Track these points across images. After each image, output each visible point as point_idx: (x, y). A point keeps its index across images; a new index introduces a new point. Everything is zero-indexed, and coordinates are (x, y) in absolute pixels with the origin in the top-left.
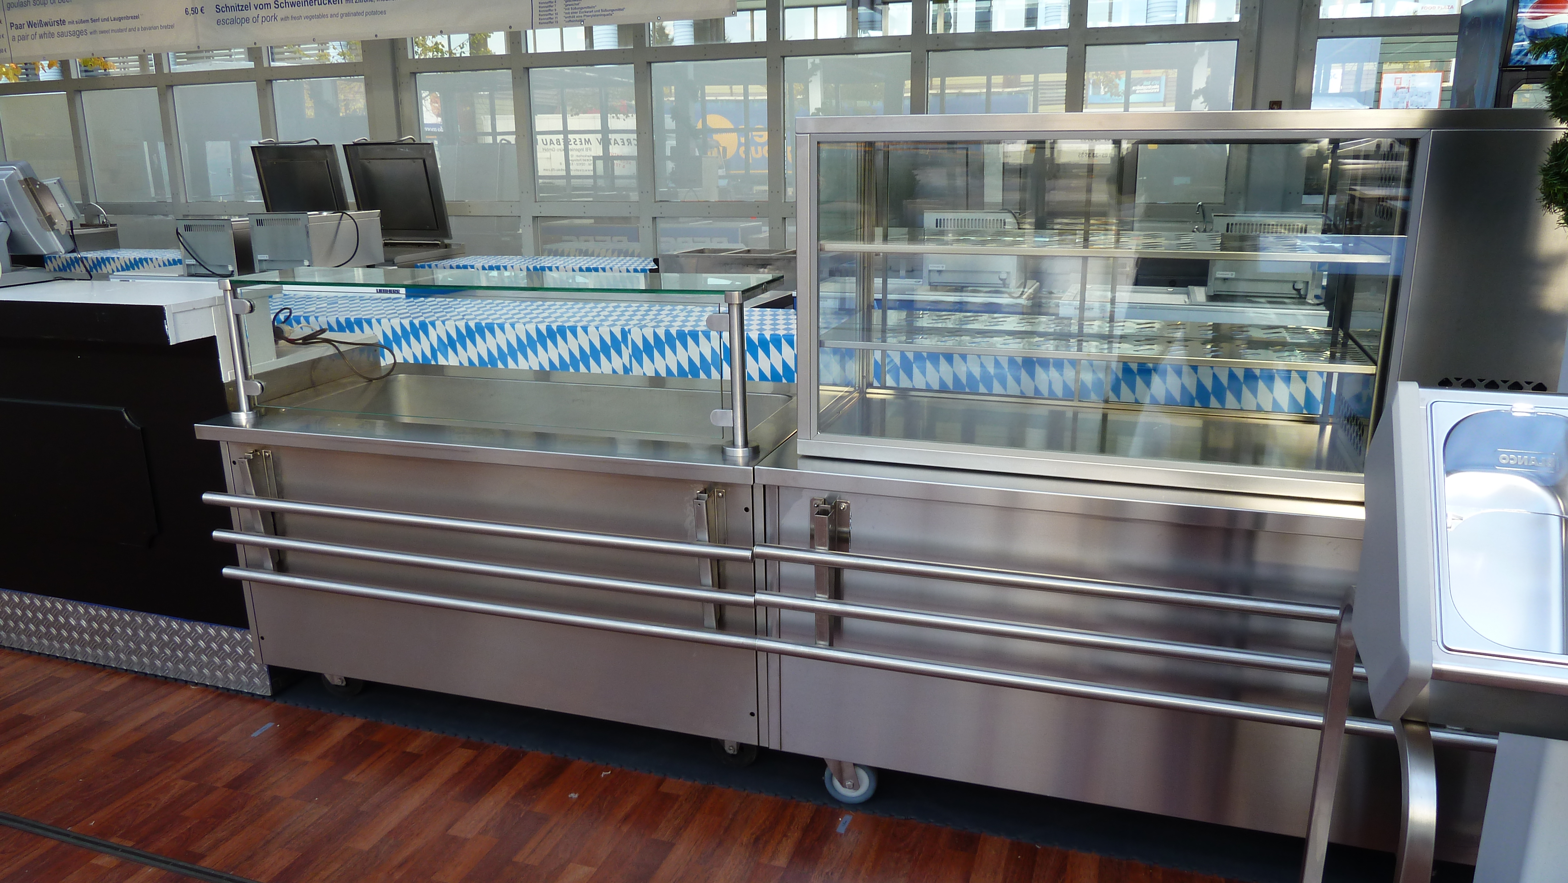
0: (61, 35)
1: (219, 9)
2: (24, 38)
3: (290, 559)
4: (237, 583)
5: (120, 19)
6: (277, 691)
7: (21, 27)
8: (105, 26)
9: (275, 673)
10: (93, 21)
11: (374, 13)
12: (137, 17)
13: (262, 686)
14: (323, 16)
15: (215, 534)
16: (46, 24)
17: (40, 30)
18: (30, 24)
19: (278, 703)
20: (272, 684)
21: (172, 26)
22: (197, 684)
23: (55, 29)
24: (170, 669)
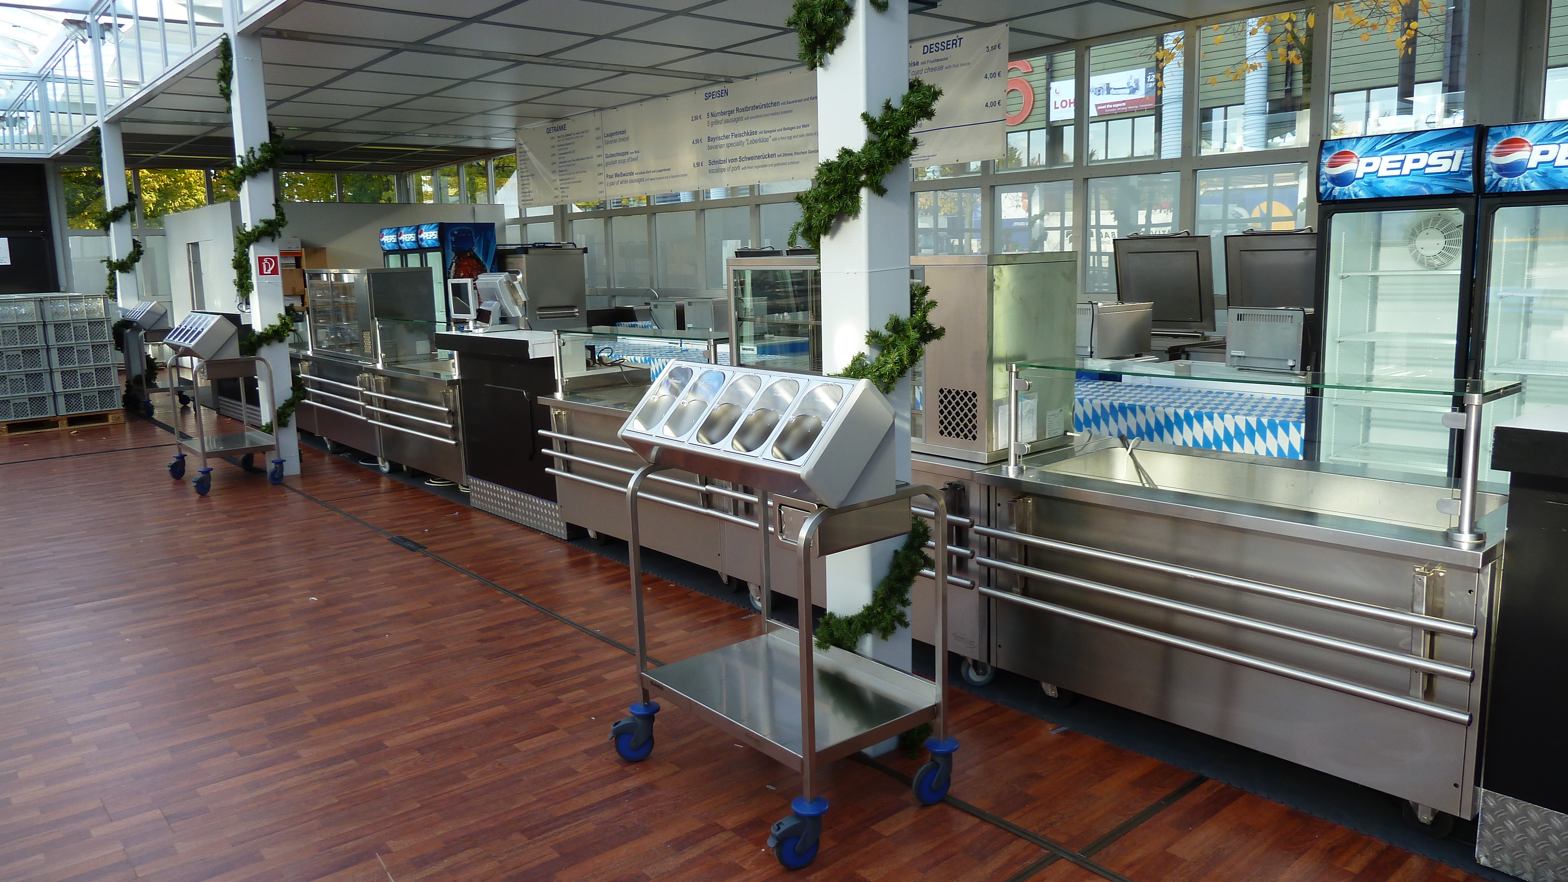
0: (632, 181)
1: (711, 163)
2: (612, 184)
3: (573, 467)
4: (553, 476)
5: (661, 171)
6: (571, 539)
7: (611, 177)
8: (653, 175)
9: (570, 527)
10: (648, 172)
11: (793, 163)
12: (669, 169)
13: (563, 534)
14: (765, 166)
15: (543, 450)
16: (624, 175)
17: (621, 179)
18: (616, 175)
19: (570, 544)
20: (568, 534)
21: (686, 175)
22: (544, 532)
23: (628, 178)
24: (533, 523)
